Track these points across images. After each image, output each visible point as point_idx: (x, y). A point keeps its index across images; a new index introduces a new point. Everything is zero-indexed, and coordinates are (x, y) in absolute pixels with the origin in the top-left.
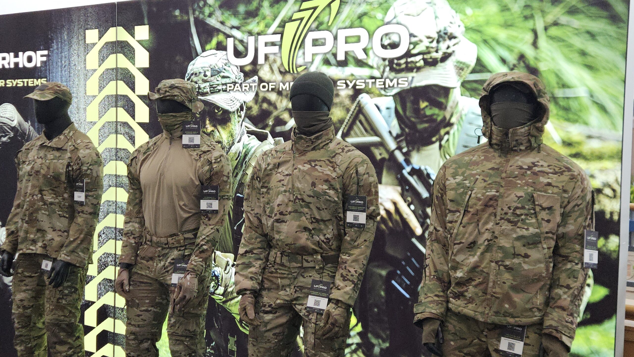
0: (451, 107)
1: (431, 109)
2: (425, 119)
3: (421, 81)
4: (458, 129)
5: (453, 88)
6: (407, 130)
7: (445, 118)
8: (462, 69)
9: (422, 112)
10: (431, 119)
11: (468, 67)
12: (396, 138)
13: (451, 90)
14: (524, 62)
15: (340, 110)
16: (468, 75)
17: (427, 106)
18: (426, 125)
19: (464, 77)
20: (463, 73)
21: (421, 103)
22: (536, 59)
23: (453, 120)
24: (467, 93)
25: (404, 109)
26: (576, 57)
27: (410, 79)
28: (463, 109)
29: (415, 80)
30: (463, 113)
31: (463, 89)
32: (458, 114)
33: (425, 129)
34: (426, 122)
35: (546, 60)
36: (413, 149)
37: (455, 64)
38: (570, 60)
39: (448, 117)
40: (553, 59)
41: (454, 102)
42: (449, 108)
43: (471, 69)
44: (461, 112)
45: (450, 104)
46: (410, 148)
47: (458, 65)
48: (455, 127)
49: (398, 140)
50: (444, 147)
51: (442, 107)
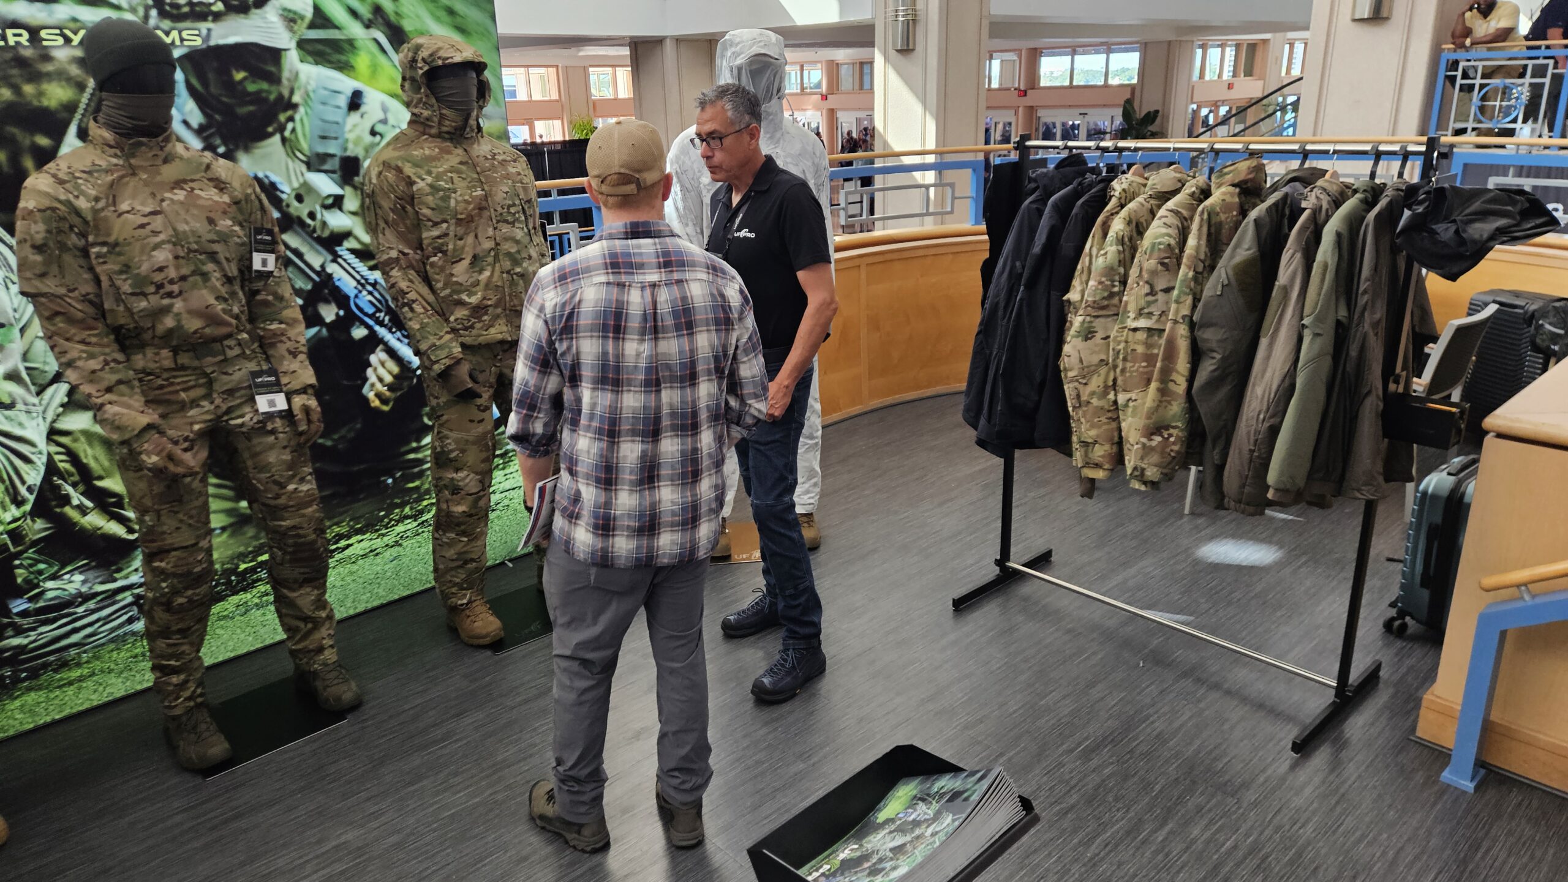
0: (289, 80)
1: (254, 82)
2: (248, 99)
3: (226, 36)
4: (307, 113)
5: (285, 50)
6: (217, 117)
7: (280, 97)
8: (293, 21)
9: (239, 87)
10: (258, 98)
11: (302, 18)
12: (200, 131)
13: (283, 53)
14: (382, 17)
15: (62, 87)
16: (305, 31)
17: (245, 79)
18: (251, 108)
19: (299, 33)
20: (296, 28)
21: (234, 72)
22: (397, 13)
23: (296, 98)
24: (310, 59)
25: (204, 82)
26: (443, 14)
27: (204, 32)
28: (308, 83)
29: (214, 34)
30: (310, 88)
31: (302, 52)
32: (302, 91)
33: (251, 113)
34: (251, 103)
35: (409, 17)
36: (237, 148)
37: (281, 12)
38: (438, 19)
39: (286, 93)
40: (418, 16)
41: (291, 71)
42: (285, 81)
43: (307, 21)
44: (306, 88)
45: (286, 74)
46: (231, 147)
47: (286, 14)
48: (302, 110)
49: (205, 135)
50: (290, 140)
51: (274, 79)
